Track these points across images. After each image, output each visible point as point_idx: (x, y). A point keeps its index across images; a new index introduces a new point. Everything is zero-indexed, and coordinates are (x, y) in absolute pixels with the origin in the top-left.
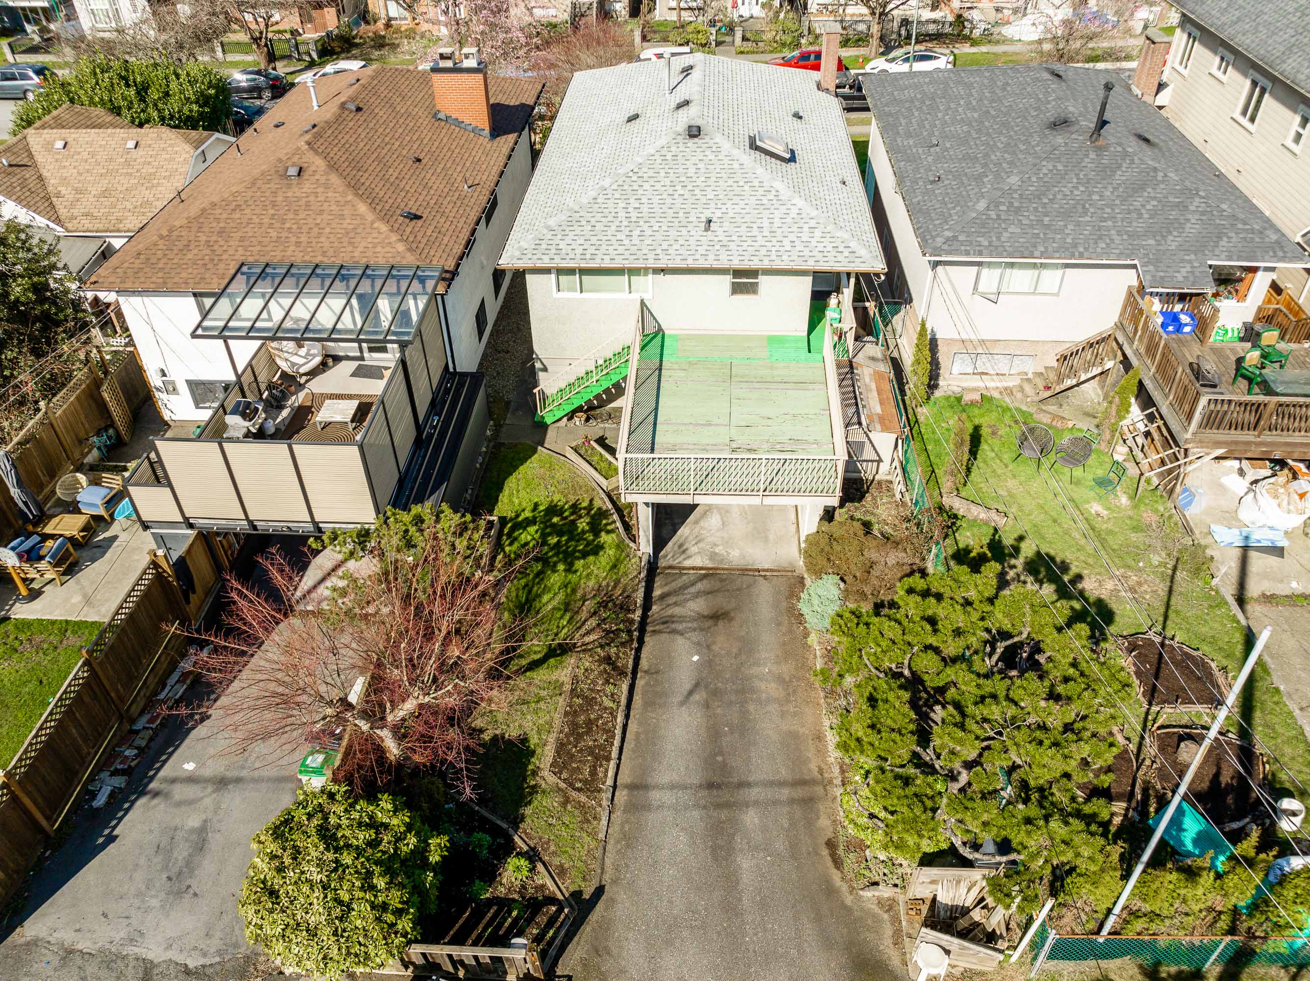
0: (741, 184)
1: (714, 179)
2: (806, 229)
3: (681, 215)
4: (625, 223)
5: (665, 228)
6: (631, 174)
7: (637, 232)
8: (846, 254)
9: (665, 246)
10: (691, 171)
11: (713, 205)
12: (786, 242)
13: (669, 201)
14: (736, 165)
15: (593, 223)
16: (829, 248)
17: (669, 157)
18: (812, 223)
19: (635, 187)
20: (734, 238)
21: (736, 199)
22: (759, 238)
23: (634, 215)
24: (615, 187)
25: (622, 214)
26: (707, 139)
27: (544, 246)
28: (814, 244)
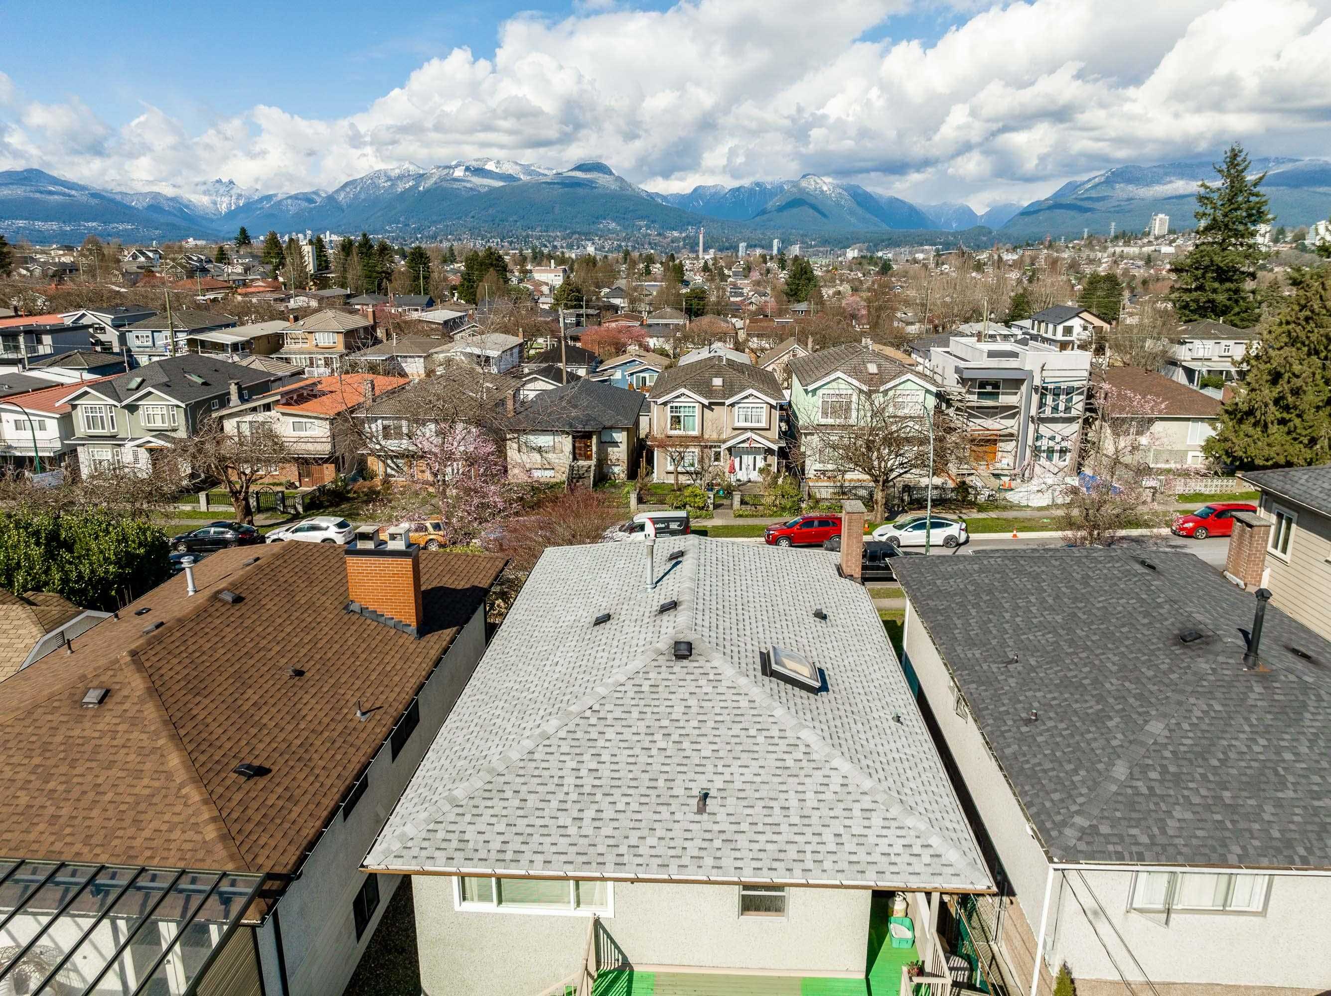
0: (752, 732)
1: (711, 724)
2: (857, 813)
3: (661, 783)
4: (574, 796)
5: (635, 806)
6: (588, 713)
7: (590, 814)
8: (926, 859)
9: (633, 841)
10: (679, 710)
11: (710, 768)
12: (828, 836)
13: (643, 759)
14: (744, 703)
15: (522, 795)
16: (897, 848)
17: (646, 688)
18: (866, 802)
19: (594, 735)
20: (744, 827)
21: (745, 758)
22: (784, 828)
23: (588, 781)
24: (562, 734)
25: (570, 780)
26: (702, 662)
27: (441, 835)
28: (872, 840)
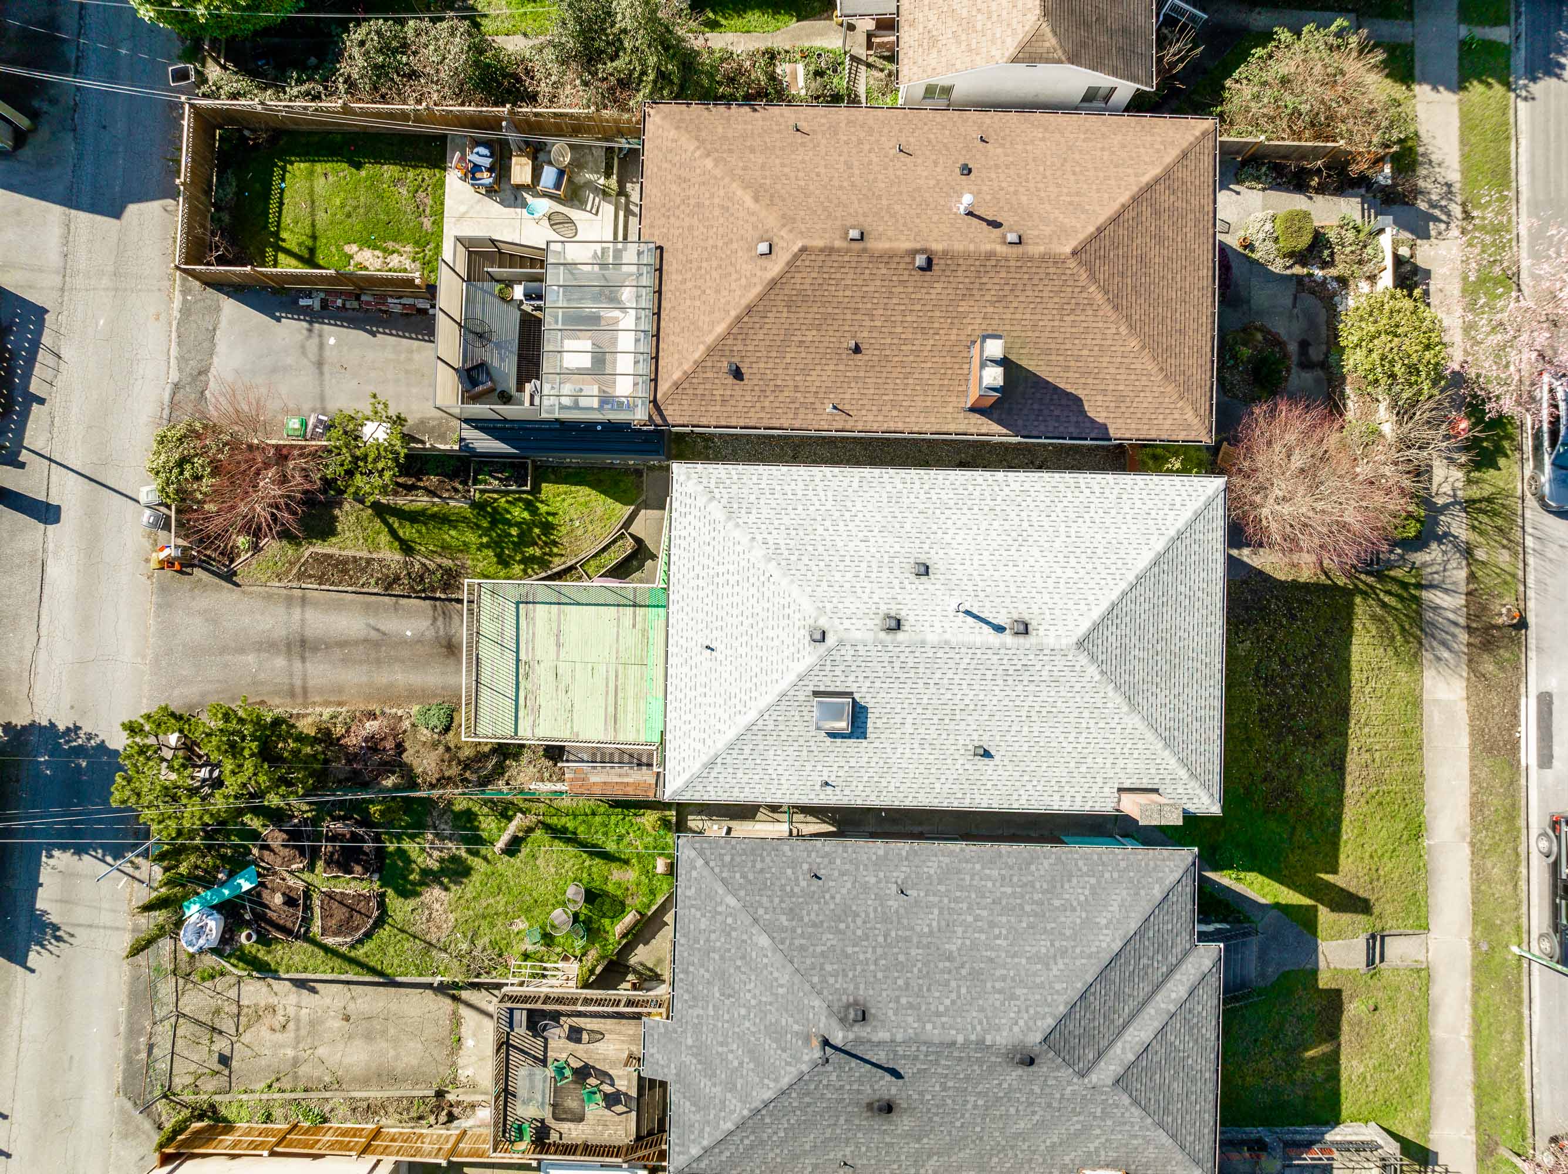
0: (754, 680)
1: (760, 654)
2: (703, 735)
3: (720, 623)
4: (711, 572)
5: (706, 608)
6: (767, 575)
7: (701, 583)
8: (678, 768)
9: (686, 609)
10: (771, 633)
11: (729, 652)
12: (689, 717)
13: (735, 612)
14: (775, 676)
15: (712, 543)
16: (683, 755)
17: (787, 611)
18: (709, 742)
19: (751, 581)
20: (694, 671)
21: (736, 674)
22: (694, 693)
23: (721, 580)
24: (752, 560)
25: (721, 569)
26: (808, 649)
27: (689, 501)
28: (688, 741)
